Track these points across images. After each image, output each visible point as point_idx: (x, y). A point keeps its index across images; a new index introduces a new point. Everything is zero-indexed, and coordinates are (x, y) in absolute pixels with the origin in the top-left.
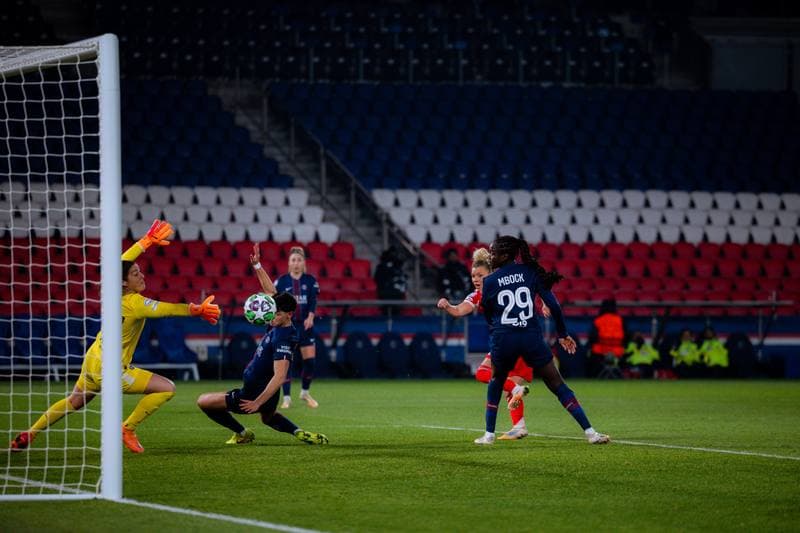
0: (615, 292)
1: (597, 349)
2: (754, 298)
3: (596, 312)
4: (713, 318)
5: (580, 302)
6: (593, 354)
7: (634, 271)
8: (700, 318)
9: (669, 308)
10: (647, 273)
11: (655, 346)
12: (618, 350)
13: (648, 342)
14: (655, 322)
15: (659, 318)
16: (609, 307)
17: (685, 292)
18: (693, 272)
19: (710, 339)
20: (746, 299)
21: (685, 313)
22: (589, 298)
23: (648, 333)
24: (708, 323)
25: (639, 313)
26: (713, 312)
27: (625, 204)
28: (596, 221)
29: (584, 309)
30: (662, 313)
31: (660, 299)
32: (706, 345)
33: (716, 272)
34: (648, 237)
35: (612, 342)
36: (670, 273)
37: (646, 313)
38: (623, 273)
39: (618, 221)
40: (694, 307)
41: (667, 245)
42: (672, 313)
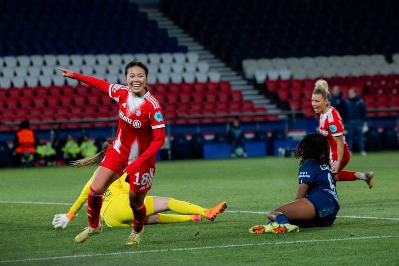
0: (28, 116)
1: (19, 150)
2: (109, 116)
3: (17, 128)
4: (86, 129)
5: (8, 123)
6: (17, 153)
7: (39, 103)
8: (79, 129)
9: (60, 124)
10: (46, 104)
11: (53, 147)
12: (32, 150)
13: (49, 145)
14: (52, 133)
15: (55, 130)
16: (25, 125)
17: (69, 114)
18: (73, 103)
19: (85, 141)
20: (105, 117)
21: (70, 127)
22: (13, 120)
23: (48, 139)
24: (84, 132)
25: (43, 128)
26: (86, 126)
27: (31, 64)
28: (15, 74)
29: (10, 127)
30: (56, 127)
31: (54, 118)
32: (84, 145)
33: (86, 102)
34: (46, 83)
35: (28, 145)
36: (60, 103)
37: (47, 127)
38: (32, 104)
39: (28, 74)
40: (74, 123)
41: (57, 87)
42: (62, 127)
